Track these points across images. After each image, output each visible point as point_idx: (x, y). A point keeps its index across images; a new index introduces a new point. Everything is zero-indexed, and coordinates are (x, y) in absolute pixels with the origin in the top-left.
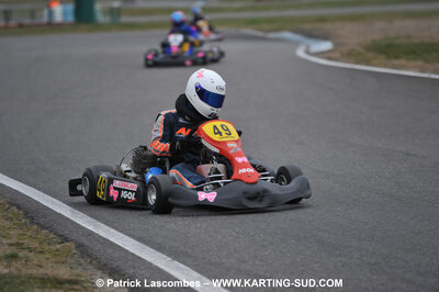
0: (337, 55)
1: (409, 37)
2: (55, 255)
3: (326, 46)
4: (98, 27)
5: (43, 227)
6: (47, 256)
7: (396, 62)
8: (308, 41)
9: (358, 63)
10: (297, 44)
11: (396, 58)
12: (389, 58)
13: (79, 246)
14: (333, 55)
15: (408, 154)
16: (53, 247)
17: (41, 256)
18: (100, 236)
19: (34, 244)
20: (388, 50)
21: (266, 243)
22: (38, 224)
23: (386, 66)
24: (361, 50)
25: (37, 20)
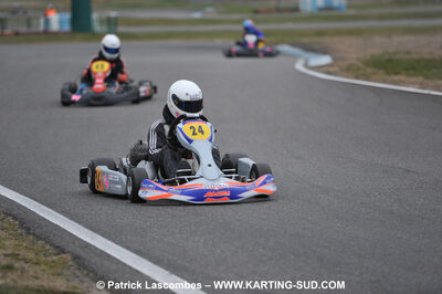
0: (336, 69)
1: (409, 53)
2: (51, 267)
3: (325, 60)
5: (39, 238)
6: (43, 267)
7: (396, 78)
8: (307, 55)
9: (357, 78)
10: (296, 57)
11: (396, 73)
12: (388, 73)
13: (76, 258)
14: (331, 69)
15: (408, 171)
16: (49, 259)
17: (37, 267)
18: (97, 249)
19: (31, 255)
20: (388, 66)
21: (265, 258)
22: (34, 235)
23: (385, 82)
24: (361, 65)
25: (33, 29)
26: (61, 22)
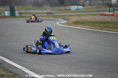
0: (65, 24)
3: (65, 21)
7: (76, 25)
9: (68, 25)
11: (77, 24)
12: (76, 24)
14: (64, 24)
20: (77, 23)
23: (74, 26)
26: (8, 14)
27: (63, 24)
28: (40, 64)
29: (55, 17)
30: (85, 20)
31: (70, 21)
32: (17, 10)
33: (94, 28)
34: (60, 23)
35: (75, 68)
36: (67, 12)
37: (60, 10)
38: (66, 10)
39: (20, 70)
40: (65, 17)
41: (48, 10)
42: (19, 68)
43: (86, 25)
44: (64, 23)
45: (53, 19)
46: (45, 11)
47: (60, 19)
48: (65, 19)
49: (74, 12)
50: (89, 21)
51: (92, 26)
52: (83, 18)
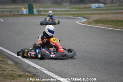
3: (85, 20)
4: (35, 15)
7: (97, 24)
9: (89, 24)
11: (98, 23)
23: (94, 25)
24: (92, 21)
25: (19, 13)
26: (26, 12)
27: (83, 23)
28: (59, 64)
29: (75, 15)
30: (106, 19)
31: (91, 20)
32: (35, 8)
33: (116, 27)
34: (80, 22)
35: (95, 69)
36: (87, 11)
37: (80, 8)
38: (86, 8)
39: (38, 71)
40: (85, 16)
41: (68, 8)
42: (37, 69)
43: (107, 24)
44: (85, 22)
45: (73, 17)
46: (64, 9)
47: (80, 18)
48: (85, 18)
49: (94, 10)
50: (110, 19)
51: (114, 25)
52: (104, 17)
